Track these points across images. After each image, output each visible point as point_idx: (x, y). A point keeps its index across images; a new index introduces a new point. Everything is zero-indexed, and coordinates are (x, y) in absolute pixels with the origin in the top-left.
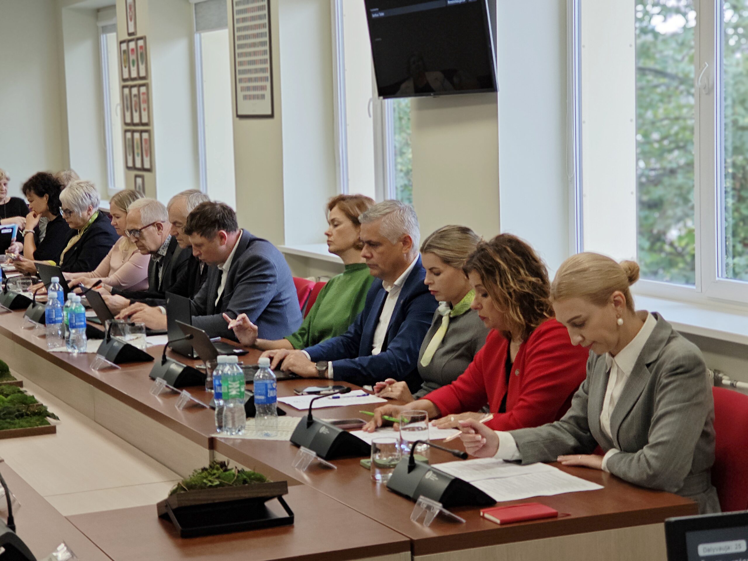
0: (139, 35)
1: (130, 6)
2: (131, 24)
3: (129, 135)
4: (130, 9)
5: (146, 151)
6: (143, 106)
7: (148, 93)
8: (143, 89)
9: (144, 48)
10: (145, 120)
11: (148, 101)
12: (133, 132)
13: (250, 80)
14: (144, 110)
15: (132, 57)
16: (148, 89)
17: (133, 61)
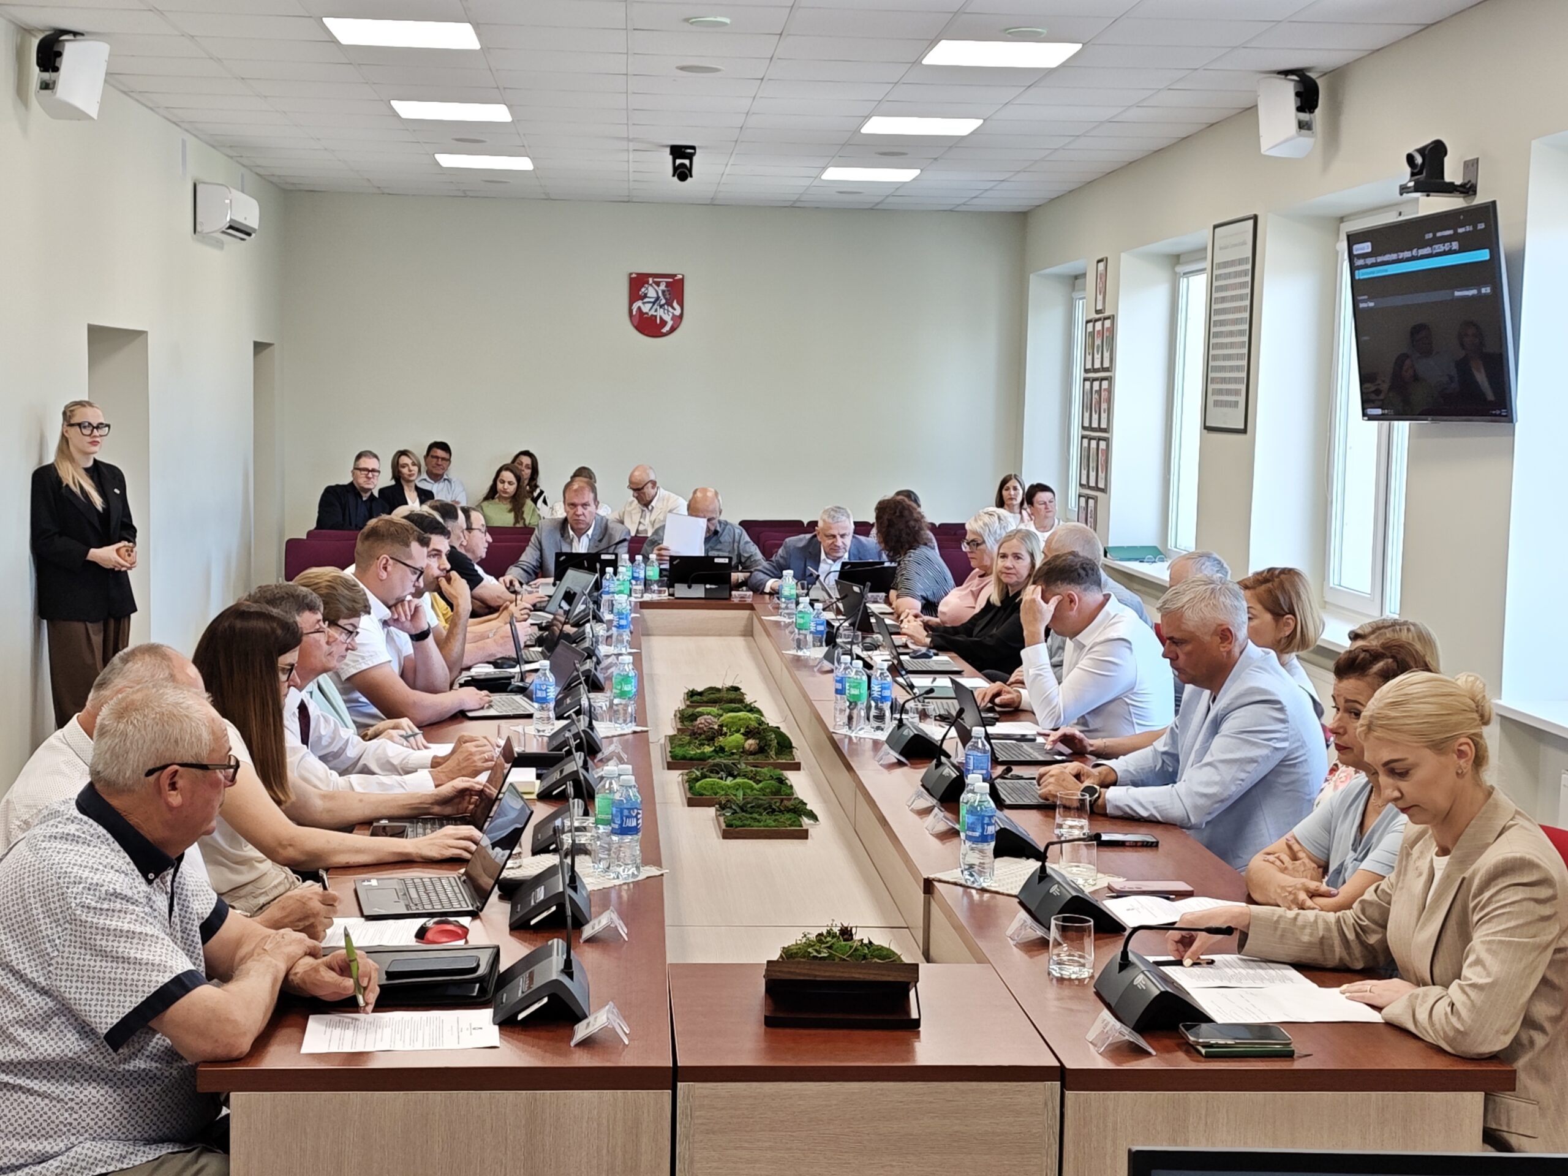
0: (1107, 314)
2: (1100, 297)
3: (1085, 441)
5: (1102, 465)
6: (1104, 406)
7: (1110, 390)
8: (1105, 384)
9: (1112, 331)
10: (1104, 425)
11: (1109, 401)
12: (1090, 439)
13: (1224, 380)
14: (1104, 411)
15: (1098, 342)
16: (1111, 385)
17: (1098, 347)
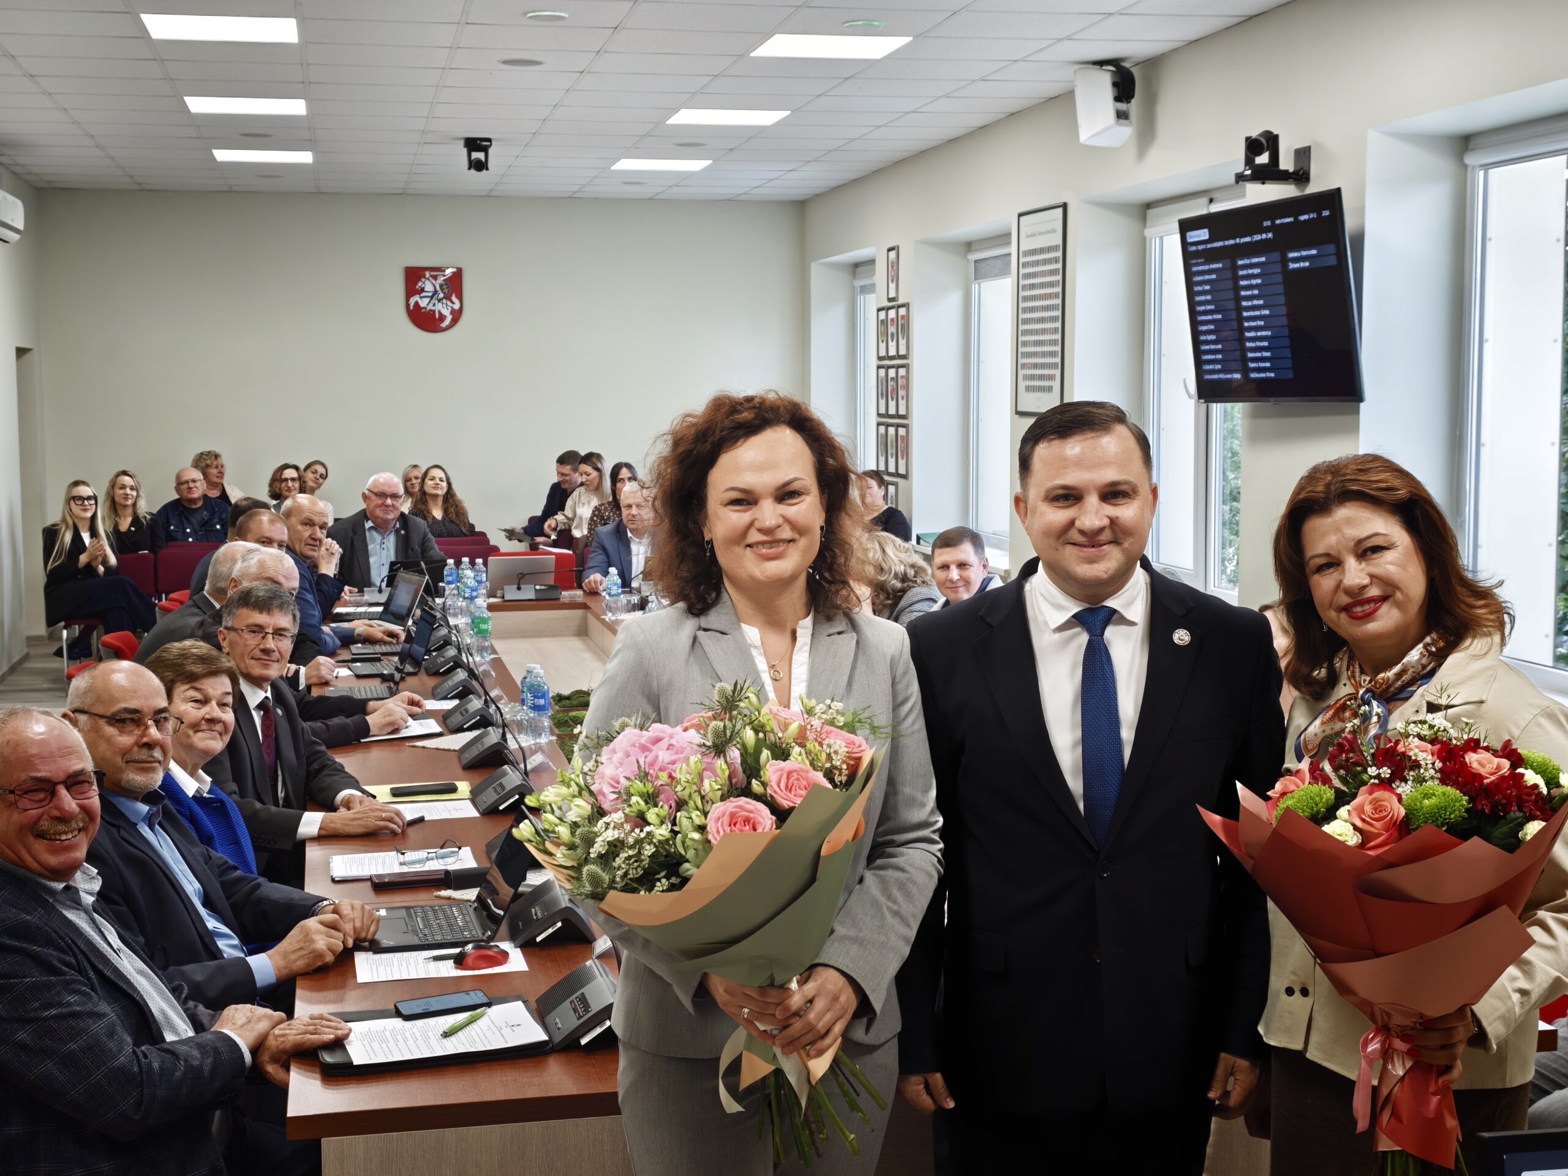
0: (901, 301)
1: (892, 263)
2: (892, 286)
3: (882, 429)
4: (892, 267)
5: (902, 451)
6: (902, 393)
7: (907, 377)
8: (902, 372)
9: (906, 318)
10: (902, 412)
11: (907, 387)
12: (888, 425)
13: (1035, 366)
14: (903, 398)
15: (892, 329)
16: (908, 372)
17: (892, 334)
